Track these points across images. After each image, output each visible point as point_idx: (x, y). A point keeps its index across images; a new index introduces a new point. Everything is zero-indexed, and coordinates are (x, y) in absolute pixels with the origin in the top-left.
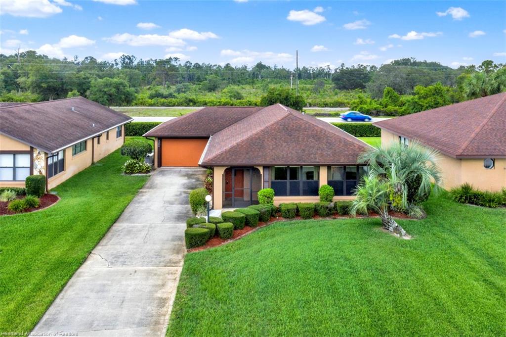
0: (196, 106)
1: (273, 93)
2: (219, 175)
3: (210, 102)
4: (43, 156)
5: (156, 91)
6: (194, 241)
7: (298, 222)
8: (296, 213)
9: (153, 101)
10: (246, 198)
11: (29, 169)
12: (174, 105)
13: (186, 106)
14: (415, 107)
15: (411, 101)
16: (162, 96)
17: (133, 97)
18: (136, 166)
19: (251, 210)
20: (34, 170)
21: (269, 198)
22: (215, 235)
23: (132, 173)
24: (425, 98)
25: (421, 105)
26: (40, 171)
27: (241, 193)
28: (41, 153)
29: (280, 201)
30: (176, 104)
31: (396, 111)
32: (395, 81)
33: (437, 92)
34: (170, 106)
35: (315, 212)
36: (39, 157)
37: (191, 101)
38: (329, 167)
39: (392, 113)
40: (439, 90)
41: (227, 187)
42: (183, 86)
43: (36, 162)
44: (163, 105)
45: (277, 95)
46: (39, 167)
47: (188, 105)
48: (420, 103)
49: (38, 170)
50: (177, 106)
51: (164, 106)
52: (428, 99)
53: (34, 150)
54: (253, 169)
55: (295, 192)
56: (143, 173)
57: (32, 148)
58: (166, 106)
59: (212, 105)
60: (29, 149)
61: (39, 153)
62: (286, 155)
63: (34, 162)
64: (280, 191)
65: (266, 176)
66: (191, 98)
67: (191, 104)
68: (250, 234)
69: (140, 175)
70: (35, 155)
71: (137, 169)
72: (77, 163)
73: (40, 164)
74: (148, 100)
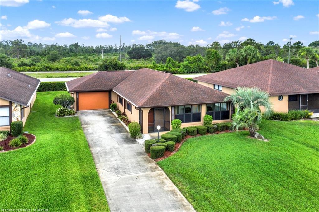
0: (52, 71)
1: (106, 62)
4: (19, 108)
5: (22, 62)
8: (197, 132)
9: (21, 68)
11: (8, 117)
13: (45, 71)
14: (187, 68)
15: (185, 65)
16: (26, 65)
17: (12, 66)
18: (66, 111)
20: (13, 118)
23: (64, 116)
24: (192, 63)
25: (190, 67)
26: (17, 118)
28: (17, 106)
30: (38, 70)
31: (177, 71)
32: (171, 54)
33: (198, 60)
34: (34, 71)
36: (16, 109)
37: (48, 68)
39: (174, 72)
40: (199, 58)
42: (36, 58)
43: (14, 113)
45: (109, 63)
46: (16, 116)
48: (190, 66)
49: (16, 118)
50: (38, 71)
51: (30, 71)
52: (194, 63)
53: (12, 104)
54: (165, 108)
56: (72, 115)
57: (11, 103)
58: (31, 72)
59: (62, 70)
60: (8, 104)
61: (16, 106)
63: (12, 113)
65: (173, 112)
67: (48, 70)
69: (69, 116)
70: (13, 108)
71: (67, 113)
72: (27, 111)
73: (17, 114)
74: (17, 67)
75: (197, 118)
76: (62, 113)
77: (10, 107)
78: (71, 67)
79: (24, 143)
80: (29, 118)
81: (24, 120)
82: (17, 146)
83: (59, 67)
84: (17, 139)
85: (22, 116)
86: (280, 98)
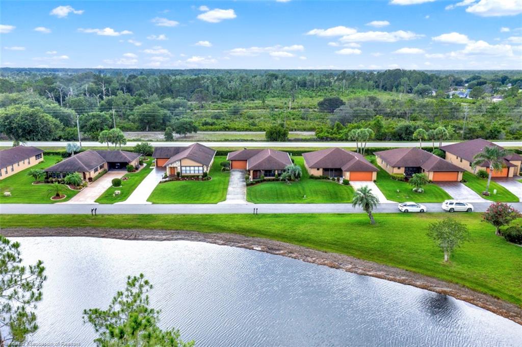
2: (251, 172)
3: (237, 129)
6: (248, 185)
7: (270, 182)
8: (269, 180)
9: (205, 127)
10: (258, 177)
11: (202, 170)
12: (217, 131)
13: (224, 131)
16: (209, 124)
19: (259, 180)
21: (263, 177)
22: (252, 184)
26: (205, 171)
27: (257, 176)
28: (205, 166)
29: (265, 178)
35: (273, 180)
37: (227, 128)
38: (278, 170)
39: (334, 139)
41: (253, 175)
44: (211, 130)
47: (226, 131)
54: (260, 171)
55: (270, 176)
60: (202, 165)
62: (268, 167)
64: (266, 175)
65: (263, 173)
66: (226, 126)
67: (227, 130)
68: (259, 184)
72: (209, 169)
73: (205, 169)
74: (202, 127)
75: (274, 175)
76: (224, 170)
77: (203, 167)
78: (248, 127)
79: (208, 180)
80: (210, 171)
81: (208, 172)
82: (205, 180)
83: (237, 127)
84: (206, 178)
85: (207, 170)
86: (318, 169)
